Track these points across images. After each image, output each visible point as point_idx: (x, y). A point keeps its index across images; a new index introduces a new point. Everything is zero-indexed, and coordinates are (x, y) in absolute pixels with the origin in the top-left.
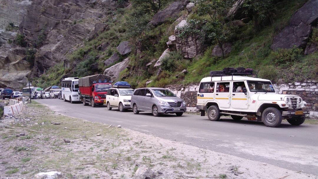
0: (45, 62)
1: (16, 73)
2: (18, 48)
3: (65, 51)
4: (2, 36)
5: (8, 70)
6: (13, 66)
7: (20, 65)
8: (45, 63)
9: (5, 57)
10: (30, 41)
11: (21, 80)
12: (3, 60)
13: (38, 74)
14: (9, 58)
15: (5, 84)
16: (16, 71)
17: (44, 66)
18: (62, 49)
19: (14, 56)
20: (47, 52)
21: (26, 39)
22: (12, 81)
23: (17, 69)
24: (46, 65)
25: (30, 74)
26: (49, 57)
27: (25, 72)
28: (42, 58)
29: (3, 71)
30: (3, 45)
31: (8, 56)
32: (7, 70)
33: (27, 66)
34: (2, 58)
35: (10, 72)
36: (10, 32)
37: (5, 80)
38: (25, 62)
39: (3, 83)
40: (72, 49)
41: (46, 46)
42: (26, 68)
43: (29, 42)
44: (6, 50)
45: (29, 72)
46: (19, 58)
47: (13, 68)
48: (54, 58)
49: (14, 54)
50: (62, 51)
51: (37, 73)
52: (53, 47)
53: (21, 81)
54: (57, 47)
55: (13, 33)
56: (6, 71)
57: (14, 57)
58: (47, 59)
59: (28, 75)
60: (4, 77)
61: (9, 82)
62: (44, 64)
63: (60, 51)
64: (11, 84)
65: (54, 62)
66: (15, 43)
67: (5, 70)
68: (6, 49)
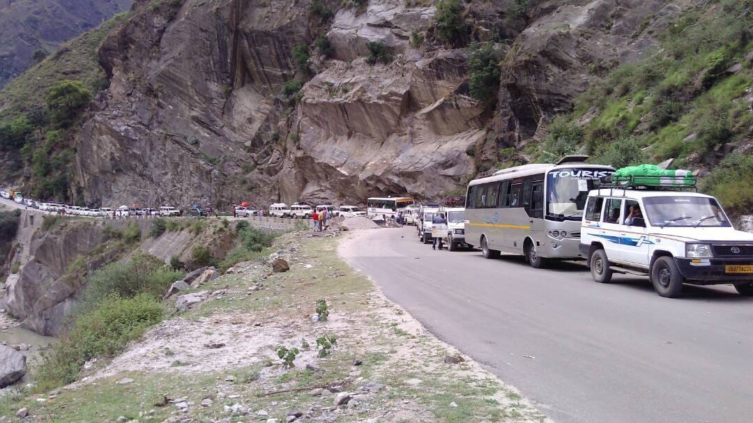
0: (547, 80)
1: (435, 144)
2: (442, 53)
3: (634, 21)
4: (396, 27)
5: (412, 134)
6: (427, 122)
7: (449, 112)
8: (544, 86)
9: (403, 91)
10: (480, 18)
11: (451, 166)
12: (396, 101)
13: (511, 137)
14: (416, 95)
15: (403, 184)
16: (434, 136)
17: (541, 101)
18: (618, 16)
19: (430, 85)
20: (554, 39)
21: (467, 16)
22: (421, 173)
23: (437, 132)
24: (549, 93)
25: (481, 142)
26: (565, 57)
27: (463, 138)
28: (531, 67)
29: (396, 141)
30: (399, 55)
31: (411, 87)
32: (407, 136)
33: (471, 117)
34: (394, 98)
35: (417, 140)
36: (418, 9)
37: (403, 167)
38: (465, 101)
39: (396, 180)
40: (670, 8)
41: (545, 20)
42: (467, 124)
43: (480, 24)
44: (404, 69)
45: (477, 136)
46: (446, 87)
47: (426, 128)
48: (586, 59)
49: (428, 78)
50: (621, 23)
51: (508, 134)
52: (577, 15)
53: (451, 171)
54: (593, 13)
55: (427, 12)
56: (405, 141)
57: (428, 88)
58: (555, 70)
59: (474, 146)
60: (398, 161)
61: (411, 176)
62: (538, 92)
63: (609, 28)
64: (418, 184)
65: (584, 76)
66: (433, 40)
67: (404, 137)
68: (405, 66)
